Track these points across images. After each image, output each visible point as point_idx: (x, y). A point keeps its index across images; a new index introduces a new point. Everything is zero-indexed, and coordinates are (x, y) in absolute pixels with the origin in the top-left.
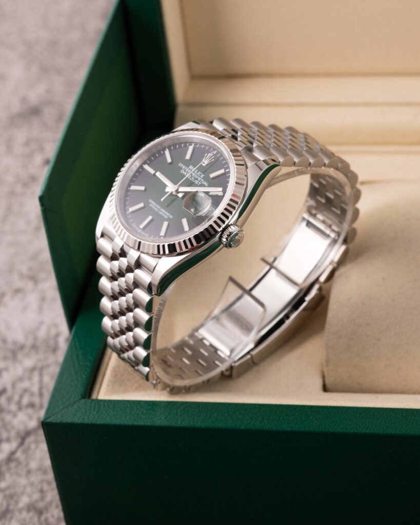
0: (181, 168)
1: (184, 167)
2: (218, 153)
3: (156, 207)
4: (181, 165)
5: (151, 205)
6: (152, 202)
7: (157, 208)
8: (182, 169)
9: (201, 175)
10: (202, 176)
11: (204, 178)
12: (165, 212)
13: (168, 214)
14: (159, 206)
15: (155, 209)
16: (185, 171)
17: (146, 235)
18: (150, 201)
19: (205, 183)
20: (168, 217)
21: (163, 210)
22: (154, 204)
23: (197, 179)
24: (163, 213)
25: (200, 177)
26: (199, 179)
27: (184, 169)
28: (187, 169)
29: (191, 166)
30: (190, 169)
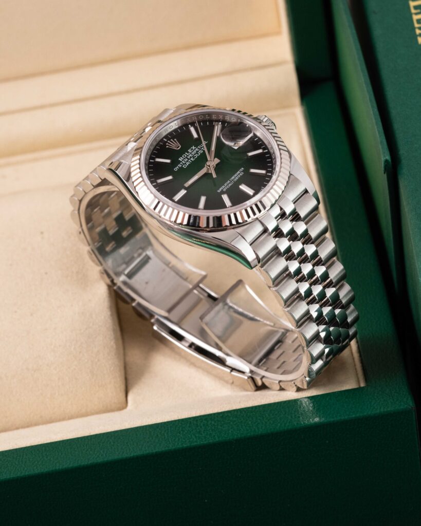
0: (181, 168)
1: (180, 165)
3: (228, 185)
4: (176, 169)
5: (225, 190)
6: (220, 189)
7: (230, 183)
9: (192, 149)
10: (194, 148)
11: (196, 146)
12: (236, 175)
13: (239, 172)
14: (227, 181)
15: (230, 185)
16: (185, 164)
18: (218, 191)
20: (242, 172)
21: (233, 178)
22: (223, 187)
23: (197, 151)
24: (235, 177)
25: (195, 149)
26: (197, 149)
27: (182, 165)
28: (183, 162)
29: (179, 159)
30: (183, 160)
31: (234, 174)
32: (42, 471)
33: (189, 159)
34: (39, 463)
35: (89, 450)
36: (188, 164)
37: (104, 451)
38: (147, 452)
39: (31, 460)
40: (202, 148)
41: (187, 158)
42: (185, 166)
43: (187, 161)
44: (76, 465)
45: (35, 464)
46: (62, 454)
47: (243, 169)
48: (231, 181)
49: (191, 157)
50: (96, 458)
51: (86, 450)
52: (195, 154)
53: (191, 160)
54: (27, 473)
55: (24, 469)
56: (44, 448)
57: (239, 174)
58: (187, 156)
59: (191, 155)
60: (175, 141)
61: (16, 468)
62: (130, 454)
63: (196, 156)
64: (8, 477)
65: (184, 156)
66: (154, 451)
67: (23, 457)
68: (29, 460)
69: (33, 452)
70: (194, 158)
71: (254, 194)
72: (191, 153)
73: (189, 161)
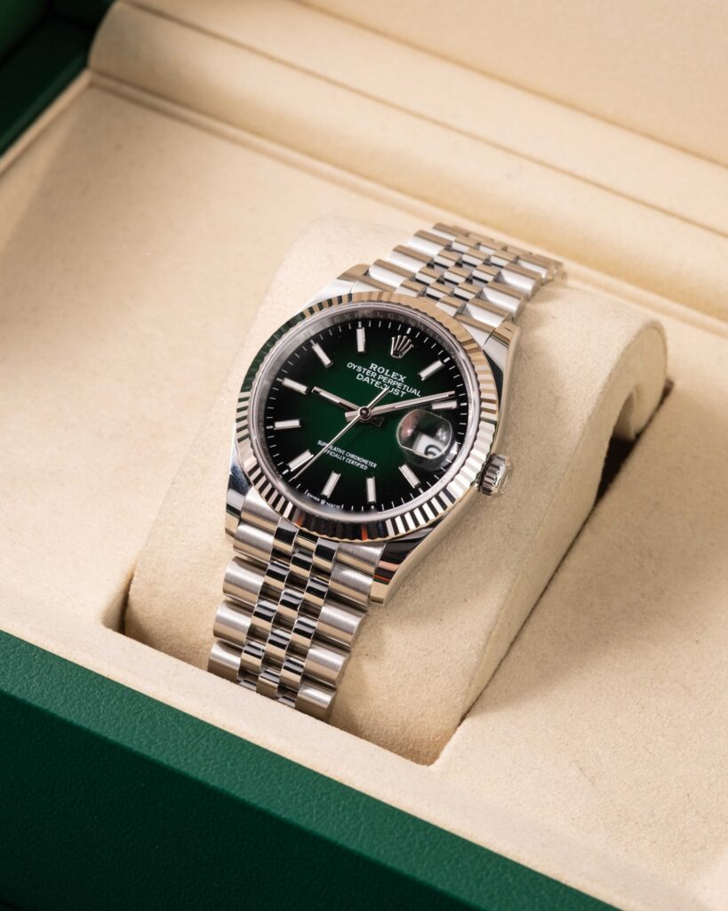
0: (355, 372)
2: (415, 330)
3: (337, 452)
4: (351, 365)
5: (324, 451)
6: (324, 444)
7: (341, 454)
8: (358, 373)
9: (399, 377)
10: (402, 379)
11: (406, 382)
12: (359, 459)
13: (366, 461)
14: (343, 449)
15: (336, 456)
16: (365, 376)
17: (339, 507)
18: (319, 442)
19: (415, 391)
20: (369, 466)
21: (353, 456)
22: (331, 447)
23: (395, 387)
24: (355, 460)
25: (400, 382)
26: (399, 385)
27: (361, 373)
28: (368, 372)
29: (373, 364)
30: (372, 370)
31: (361, 457)
33: (376, 378)
40: (405, 391)
47: (375, 465)
48: (344, 456)
49: (381, 380)
52: (389, 385)
53: (374, 383)
57: (363, 463)
58: (383, 374)
59: (384, 379)
60: (408, 346)
65: (381, 370)
71: (324, 497)
72: (390, 378)
73: (373, 380)
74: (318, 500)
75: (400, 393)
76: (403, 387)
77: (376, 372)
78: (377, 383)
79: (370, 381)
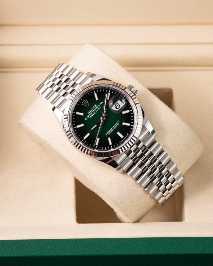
1: (88, 117)
2: (82, 98)
3: (111, 131)
4: (86, 119)
5: (109, 134)
6: (107, 133)
7: (112, 129)
8: (89, 118)
9: (95, 107)
10: (96, 106)
11: (97, 105)
12: (115, 125)
13: (117, 123)
14: (110, 129)
15: (112, 131)
16: (91, 116)
17: (128, 135)
18: (106, 134)
19: (101, 103)
20: (119, 123)
21: (114, 126)
22: (109, 132)
23: (97, 108)
24: (115, 126)
25: (96, 107)
26: (97, 107)
27: (89, 117)
28: (90, 114)
29: (88, 113)
30: (90, 113)
31: (115, 124)
32: (147, 253)
33: (93, 113)
34: (146, 249)
35: (172, 246)
36: (92, 116)
37: (179, 248)
38: (203, 252)
39: (141, 246)
40: (100, 106)
41: (92, 112)
42: (91, 117)
43: (92, 114)
44: (165, 253)
45: (143, 249)
46: (157, 245)
47: (119, 121)
48: (113, 129)
49: (94, 112)
50: (176, 251)
51: (170, 245)
52: (96, 110)
53: (94, 114)
54: (139, 253)
55: (138, 250)
56: (148, 240)
57: (117, 124)
58: (92, 111)
59: (94, 111)
60: (86, 101)
61: (134, 249)
62: (194, 252)
63: (97, 111)
64: (130, 254)
65: (91, 111)
66: (206, 253)
67: (137, 243)
68: (140, 246)
69: (142, 241)
70: (95, 112)
71: (123, 138)
72: (94, 109)
73: (93, 114)
74: (123, 140)
75: (100, 107)
76: (98, 106)
77: (91, 112)
78: (94, 113)
79: (93, 115)
